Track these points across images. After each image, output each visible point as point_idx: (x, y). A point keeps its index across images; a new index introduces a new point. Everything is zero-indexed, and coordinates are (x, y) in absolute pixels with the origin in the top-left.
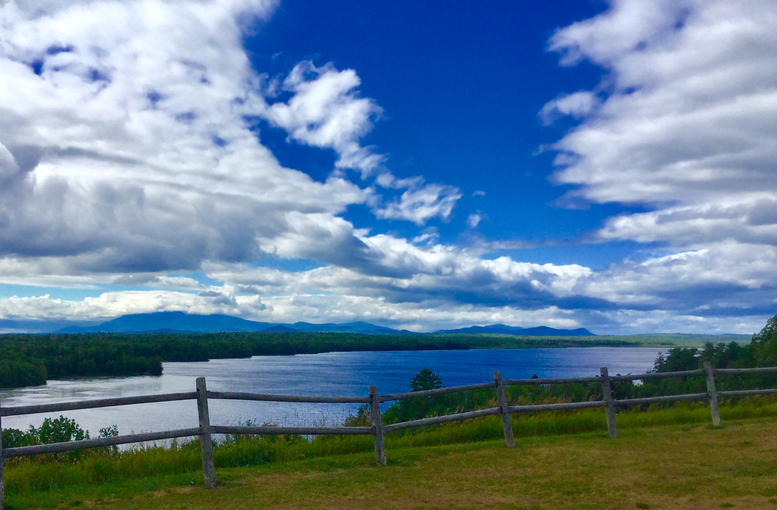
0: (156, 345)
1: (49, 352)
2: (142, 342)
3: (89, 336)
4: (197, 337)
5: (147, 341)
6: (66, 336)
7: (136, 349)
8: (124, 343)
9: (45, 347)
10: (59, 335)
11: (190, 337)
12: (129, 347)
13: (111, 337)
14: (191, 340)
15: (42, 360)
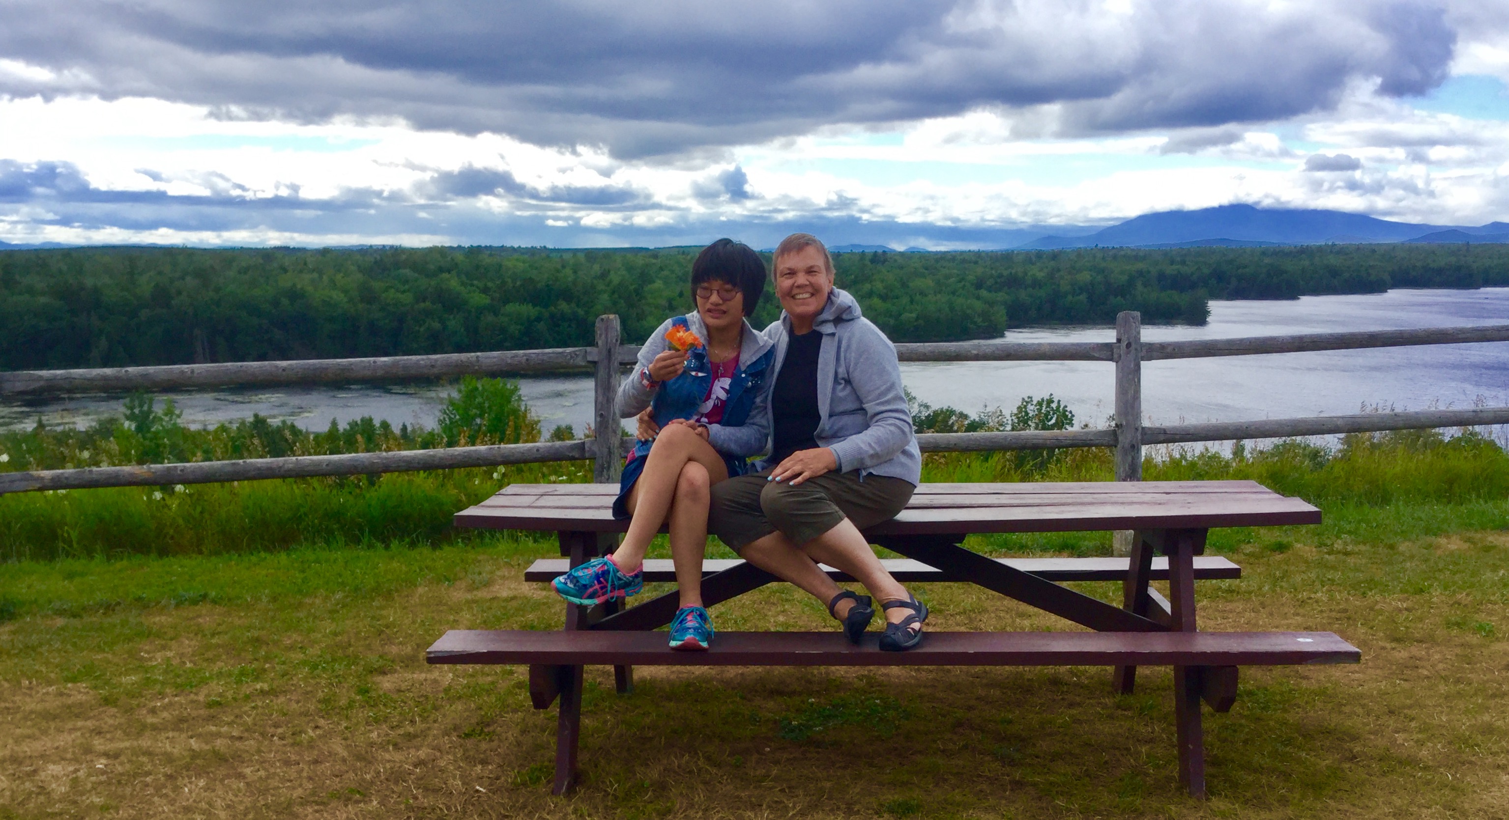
0: (1199, 268)
1: (1013, 282)
2: (1172, 262)
3: (1079, 254)
4: (1279, 253)
5: (1183, 263)
6: (1039, 255)
7: (1161, 277)
8: (1140, 266)
9: (1005, 273)
10: (1028, 253)
11: (1264, 253)
12: (1149, 272)
13: (1117, 255)
14: (1267, 260)
15: (1001, 296)
